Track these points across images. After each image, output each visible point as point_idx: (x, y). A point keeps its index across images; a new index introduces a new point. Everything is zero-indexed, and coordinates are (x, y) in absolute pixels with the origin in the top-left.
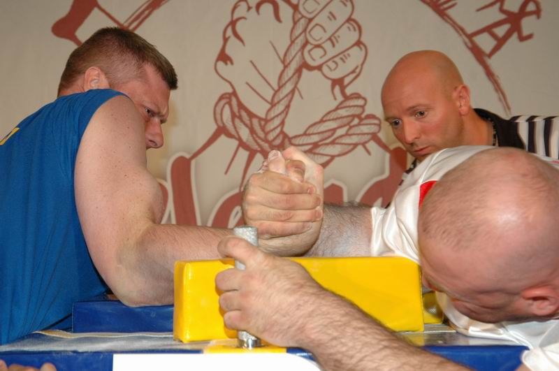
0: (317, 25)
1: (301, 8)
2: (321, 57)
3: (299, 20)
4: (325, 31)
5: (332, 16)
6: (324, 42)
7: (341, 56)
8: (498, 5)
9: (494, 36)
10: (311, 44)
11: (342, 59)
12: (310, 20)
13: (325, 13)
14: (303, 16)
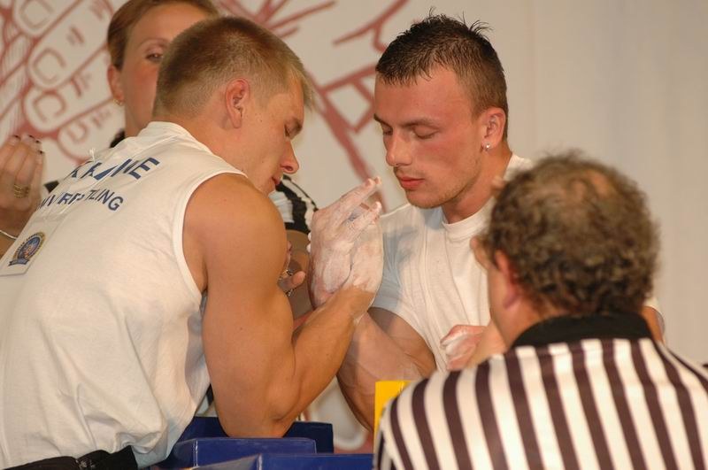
0: (47, 51)
1: (17, 16)
2: (58, 114)
3: (14, 39)
4: (62, 63)
5: (76, 36)
6: (62, 85)
7: (95, 114)
8: (370, 36)
9: (363, 91)
10: (39, 88)
11: (95, 121)
12: (36, 41)
13: (63, 28)
14: (21, 33)
